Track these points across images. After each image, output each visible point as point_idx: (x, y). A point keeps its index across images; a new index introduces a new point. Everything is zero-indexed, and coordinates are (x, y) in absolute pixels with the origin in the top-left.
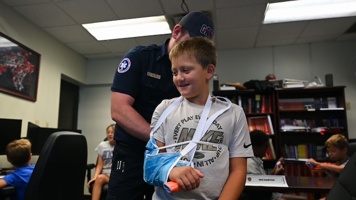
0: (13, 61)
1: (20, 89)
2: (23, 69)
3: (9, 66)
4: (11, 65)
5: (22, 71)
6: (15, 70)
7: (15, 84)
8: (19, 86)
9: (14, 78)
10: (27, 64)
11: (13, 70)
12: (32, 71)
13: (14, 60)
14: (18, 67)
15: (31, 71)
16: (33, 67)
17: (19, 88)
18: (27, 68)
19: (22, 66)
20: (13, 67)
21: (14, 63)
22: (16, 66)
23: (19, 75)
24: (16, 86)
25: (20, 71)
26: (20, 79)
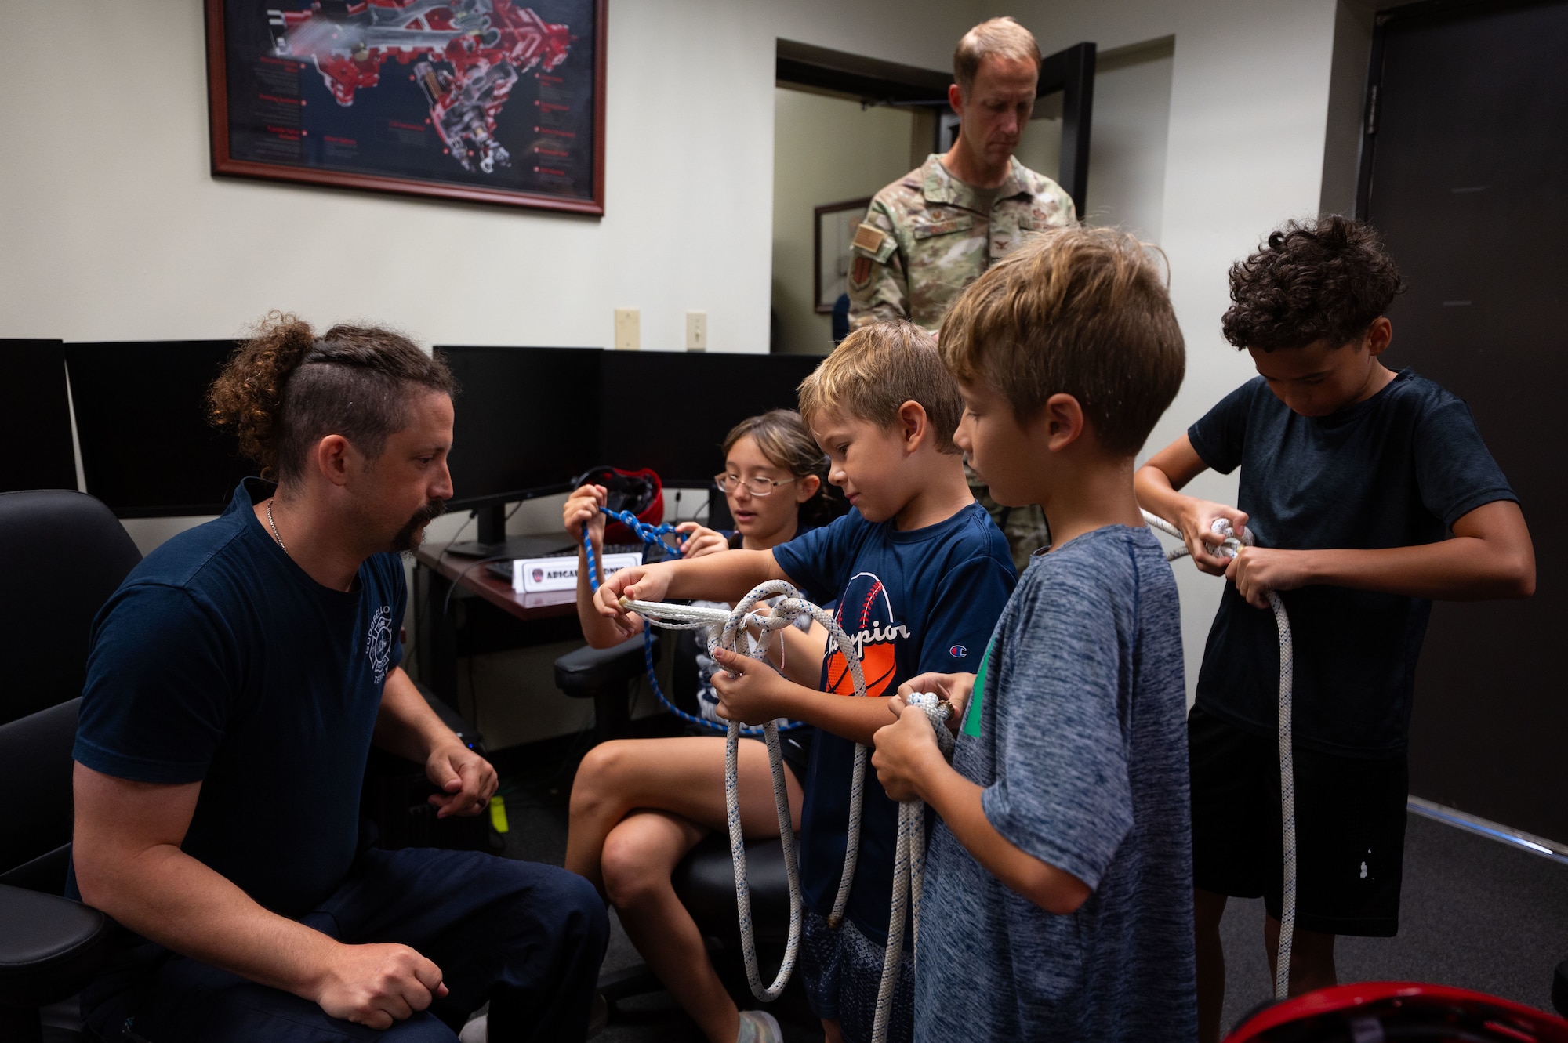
0: (417, 23)
1: (488, 161)
2: (489, 56)
3: (394, 55)
4: (407, 47)
5: (484, 66)
6: (439, 65)
7: (452, 140)
8: (476, 150)
9: (439, 111)
10: (518, 23)
11: (422, 68)
12: (559, 59)
13: (420, 15)
14: (454, 48)
15: (544, 56)
16: (559, 35)
17: (476, 160)
18: (519, 48)
19: (480, 39)
20: (420, 56)
21: (427, 29)
22: (439, 47)
23: (467, 94)
24: (457, 152)
25: (475, 66)
26: (481, 114)
